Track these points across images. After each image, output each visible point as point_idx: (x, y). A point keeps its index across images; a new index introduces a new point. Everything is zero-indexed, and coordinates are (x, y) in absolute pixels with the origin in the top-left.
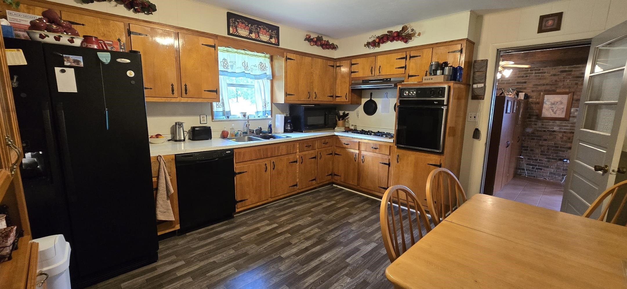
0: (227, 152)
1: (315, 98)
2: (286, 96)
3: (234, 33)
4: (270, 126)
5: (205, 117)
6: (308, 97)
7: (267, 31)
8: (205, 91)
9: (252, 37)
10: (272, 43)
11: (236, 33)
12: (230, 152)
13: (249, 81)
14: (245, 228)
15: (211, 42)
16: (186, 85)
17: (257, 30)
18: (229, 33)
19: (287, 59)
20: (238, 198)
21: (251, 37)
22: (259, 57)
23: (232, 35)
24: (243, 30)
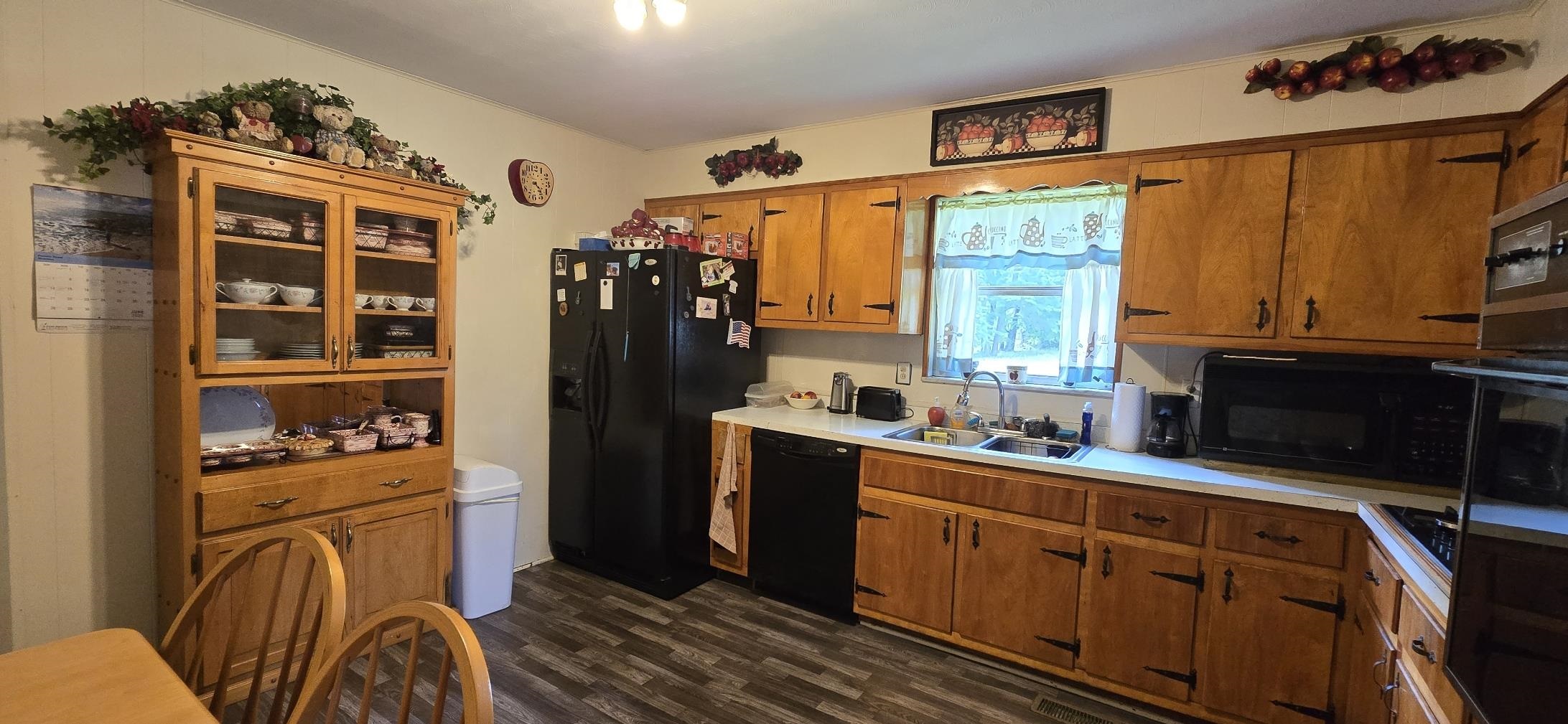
0: (838, 450)
1: (1309, 326)
2: (1126, 317)
3: (948, 158)
4: (1087, 418)
5: (908, 368)
6: (1256, 320)
7: (1057, 116)
8: (866, 306)
9: (999, 152)
10: (1075, 150)
11: (952, 157)
12: (845, 451)
13: (1046, 277)
14: (816, 651)
15: (889, 194)
16: (832, 296)
17: (1019, 127)
18: (934, 162)
19: (1141, 183)
20: (861, 576)
21: (996, 153)
22: (1088, 199)
23: (943, 163)
24: (976, 140)
